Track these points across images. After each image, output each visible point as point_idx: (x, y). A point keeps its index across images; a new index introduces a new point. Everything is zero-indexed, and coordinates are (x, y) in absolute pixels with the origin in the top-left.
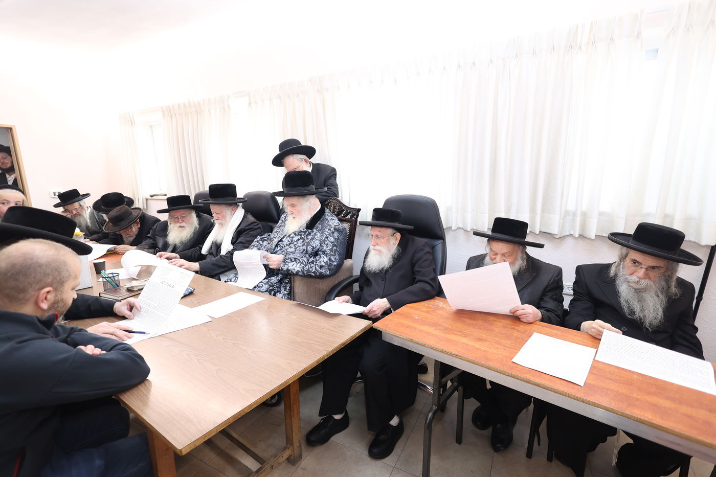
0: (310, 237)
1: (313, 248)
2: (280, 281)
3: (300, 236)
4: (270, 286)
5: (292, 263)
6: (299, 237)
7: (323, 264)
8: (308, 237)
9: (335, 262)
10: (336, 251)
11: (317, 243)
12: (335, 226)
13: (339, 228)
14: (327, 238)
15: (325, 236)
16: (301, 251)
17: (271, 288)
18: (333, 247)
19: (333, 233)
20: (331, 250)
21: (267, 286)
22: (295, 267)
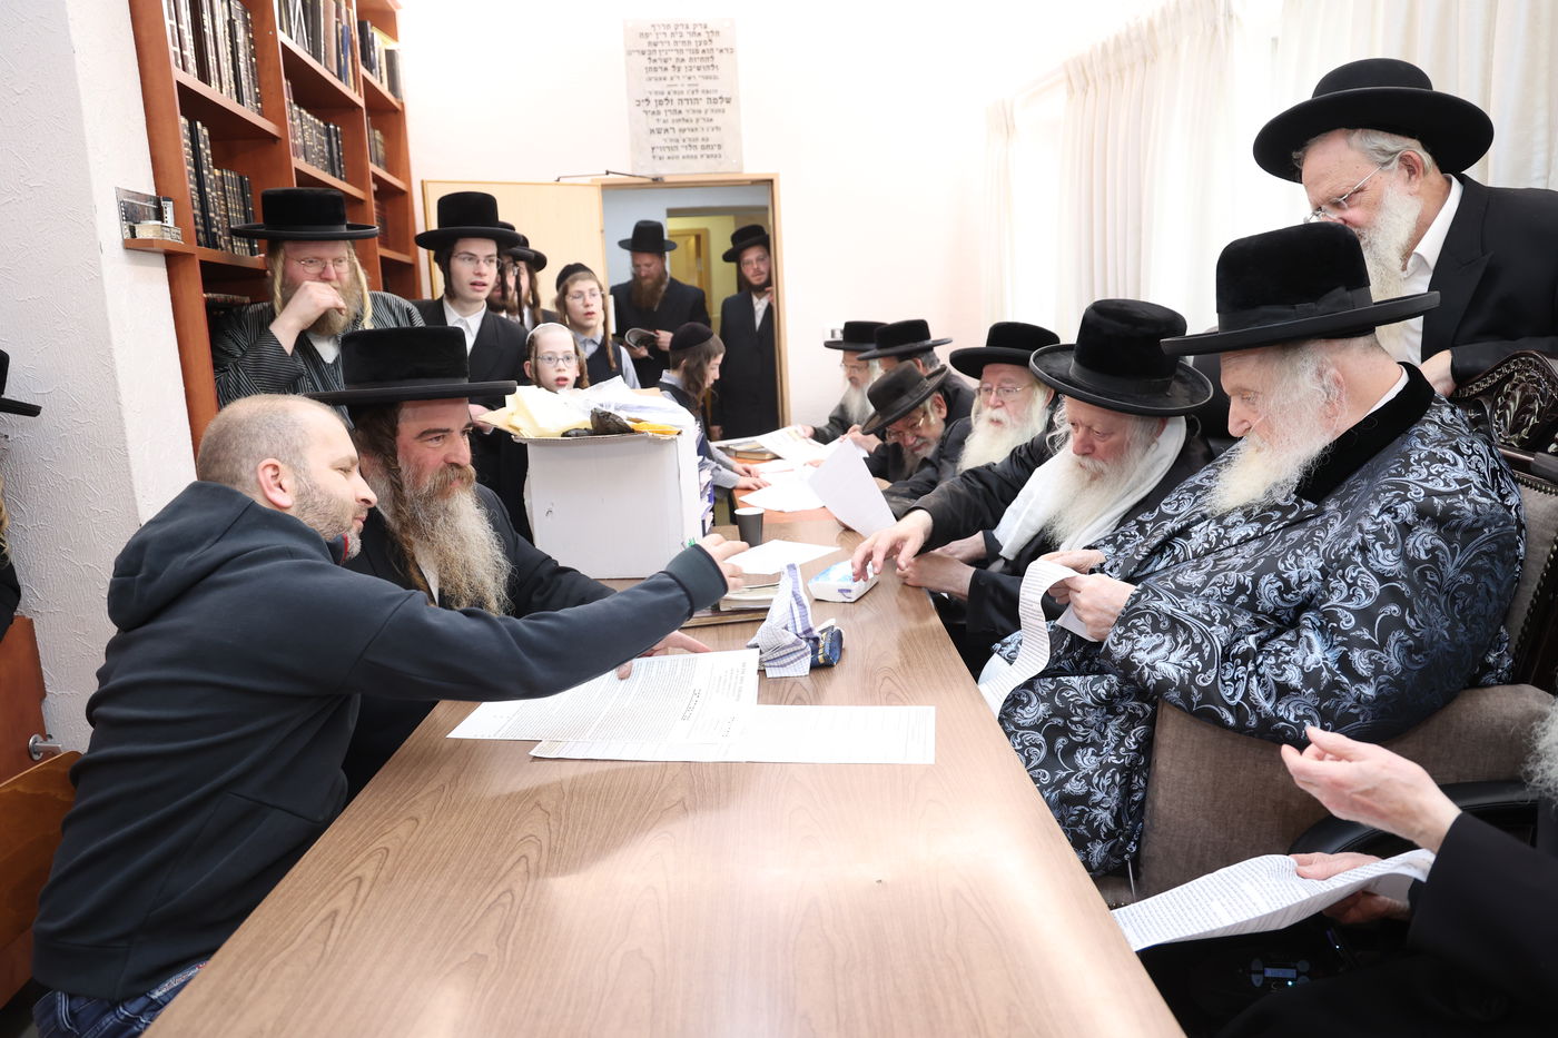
0: (1295, 534)
1: (1287, 587)
2: (1108, 705)
3: (1257, 525)
4: (1056, 712)
5: (1156, 639)
6: (1251, 530)
7: (1293, 677)
8: (1288, 537)
9: (1364, 680)
10: (1391, 624)
11: (1311, 563)
12: (1430, 494)
13: (1449, 508)
14: (1364, 548)
15: (1357, 537)
16: (1228, 591)
17: (1058, 721)
18: (1381, 601)
19: (1406, 529)
20: (1365, 617)
21: (1042, 708)
22: (1162, 660)
